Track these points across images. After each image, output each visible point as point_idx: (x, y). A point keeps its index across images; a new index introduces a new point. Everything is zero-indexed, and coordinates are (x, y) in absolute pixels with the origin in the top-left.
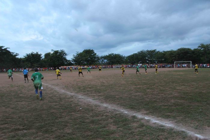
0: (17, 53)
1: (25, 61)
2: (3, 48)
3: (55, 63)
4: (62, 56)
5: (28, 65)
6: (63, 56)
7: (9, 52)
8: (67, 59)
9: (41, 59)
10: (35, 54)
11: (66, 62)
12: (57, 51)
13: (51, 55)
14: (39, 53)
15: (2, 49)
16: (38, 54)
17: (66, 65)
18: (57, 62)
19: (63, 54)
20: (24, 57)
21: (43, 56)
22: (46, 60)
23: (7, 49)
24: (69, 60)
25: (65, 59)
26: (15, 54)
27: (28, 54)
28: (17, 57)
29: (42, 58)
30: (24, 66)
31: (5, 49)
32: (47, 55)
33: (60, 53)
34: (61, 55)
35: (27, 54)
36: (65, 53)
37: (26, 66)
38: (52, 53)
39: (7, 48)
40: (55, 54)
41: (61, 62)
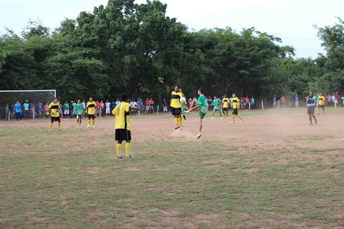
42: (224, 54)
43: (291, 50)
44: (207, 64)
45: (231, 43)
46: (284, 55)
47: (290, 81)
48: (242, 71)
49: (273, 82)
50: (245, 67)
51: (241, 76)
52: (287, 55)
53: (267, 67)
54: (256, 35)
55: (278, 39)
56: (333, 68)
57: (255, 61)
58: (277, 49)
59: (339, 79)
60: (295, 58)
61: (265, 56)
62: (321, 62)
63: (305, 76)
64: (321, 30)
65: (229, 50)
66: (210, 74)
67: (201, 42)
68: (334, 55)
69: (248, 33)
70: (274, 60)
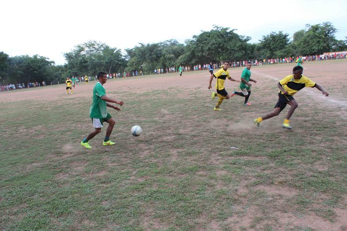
0: (248, 37)
1: (261, 48)
2: (228, 31)
3: (313, 48)
4: (326, 35)
5: (265, 54)
6: (328, 33)
7: (236, 36)
8: (336, 39)
9: (288, 43)
10: (277, 34)
11: (334, 45)
12: (317, 25)
13: (305, 35)
14: (284, 33)
15: (227, 33)
16: (283, 35)
17: (334, 51)
18: (317, 45)
19: (329, 31)
20: (260, 42)
21: (291, 38)
22: (296, 43)
23: (234, 32)
24: (341, 41)
25: (332, 39)
26: (245, 38)
27: (266, 36)
28: (248, 42)
29: (288, 41)
30: (260, 57)
31: (231, 32)
32: (298, 35)
33: (323, 29)
34: (325, 32)
35: (264, 36)
36: (332, 29)
37: (262, 56)
38: (307, 30)
39: (233, 30)
40: (312, 33)
41: (325, 45)
42: (27, 65)
43: (54, 62)
44: (20, 70)
45: (29, 61)
46: (51, 65)
47: (54, 74)
48: (35, 72)
49: (48, 75)
50: (36, 70)
51: (35, 73)
52: (52, 64)
53: (45, 69)
54: (39, 58)
55: (48, 58)
56: (71, 68)
57: (40, 67)
58: (48, 62)
59: (73, 72)
60: (55, 65)
61: (44, 65)
62: (66, 66)
63: (60, 72)
64: (65, 54)
65: (28, 63)
66: (22, 74)
67: (16, 61)
68: (70, 63)
69: (35, 57)
70: (47, 67)
